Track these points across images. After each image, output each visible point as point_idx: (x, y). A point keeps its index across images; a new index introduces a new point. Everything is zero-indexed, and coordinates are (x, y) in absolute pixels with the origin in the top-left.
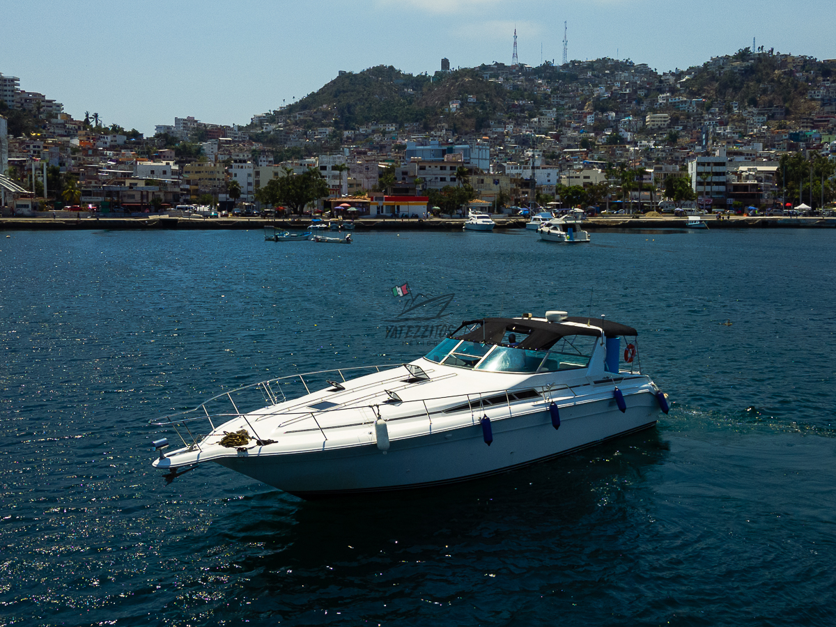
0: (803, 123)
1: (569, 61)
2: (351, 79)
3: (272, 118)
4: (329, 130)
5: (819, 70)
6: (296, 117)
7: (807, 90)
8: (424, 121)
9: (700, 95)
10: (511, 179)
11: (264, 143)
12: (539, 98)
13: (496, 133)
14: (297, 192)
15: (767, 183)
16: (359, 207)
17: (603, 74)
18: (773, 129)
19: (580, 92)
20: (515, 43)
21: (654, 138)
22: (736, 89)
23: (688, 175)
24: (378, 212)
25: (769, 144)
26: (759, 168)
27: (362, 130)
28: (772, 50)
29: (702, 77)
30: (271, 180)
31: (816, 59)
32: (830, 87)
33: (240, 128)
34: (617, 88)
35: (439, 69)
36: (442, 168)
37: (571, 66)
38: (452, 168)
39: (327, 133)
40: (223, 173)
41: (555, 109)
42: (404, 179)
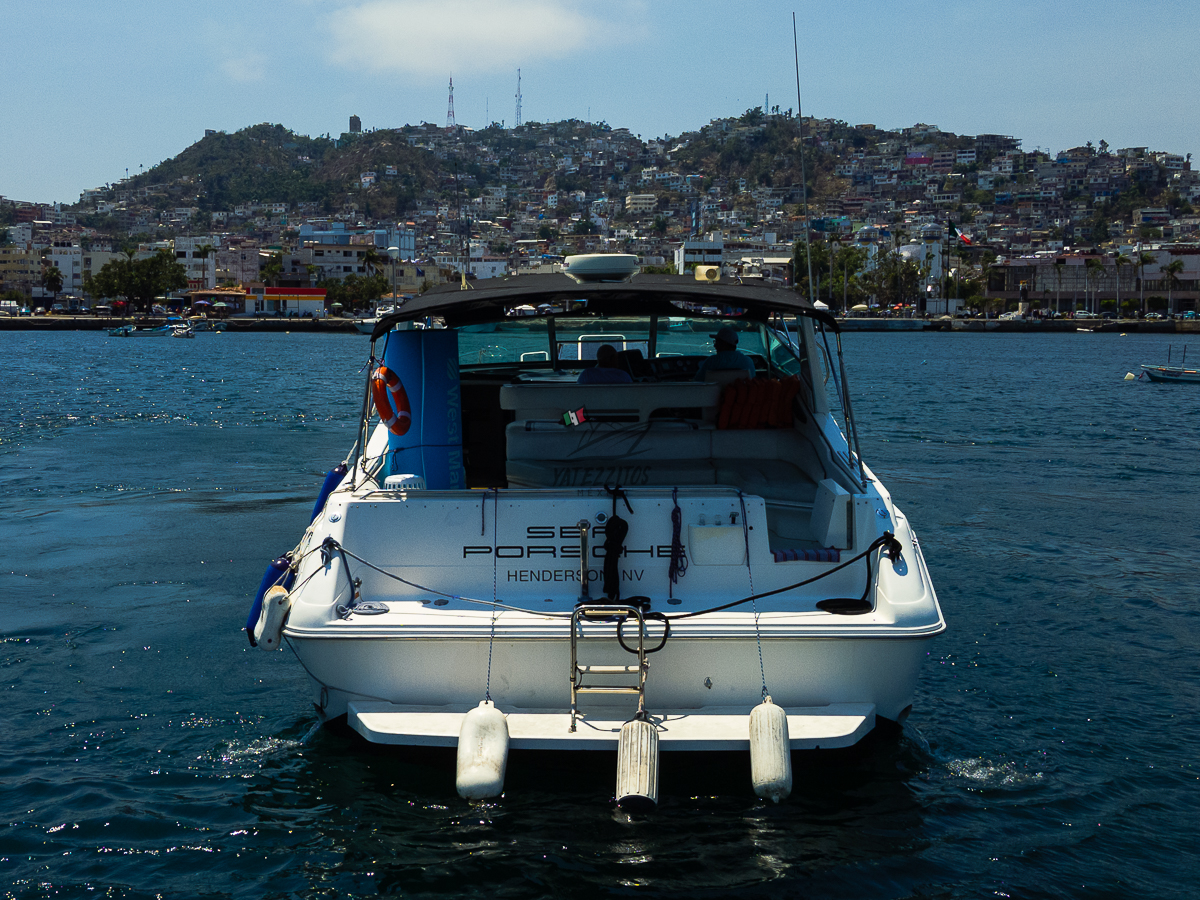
0: (829, 207)
1: (524, 123)
2: (223, 142)
3: (110, 194)
4: (192, 211)
5: (851, 138)
6: (143, 193)
7: (834, 163)
8: (325, 199)
9: (696, 170)
10: (441, 271)
11: (98, 229)
12: (483, 171)
13: (424, 217)
14: (142, 281)
15: (776, 279)
16: (230, 301)
17: (569, 142)
18: (790, 215)
19: (539, 164)
20: (451, 97)
21: (637, 226)
22: (744, 162)
23: (674, 267)
24: (257, 309)
25: (785, 234)
26: (767, 260)
27: (239, 211)
28: (790, 110)
29: (698, 147)
30: (106, 265)
31: (846, 124)
32: (864, 160)
33: (64, 207)
34: (587, 159)
35: (347, 130)
36: (346, 254)
37: (526, 130)
38: (359, 254)
39: (189, 214)
40: (39, 263)
41: (505, 187)
42: (294, 270)
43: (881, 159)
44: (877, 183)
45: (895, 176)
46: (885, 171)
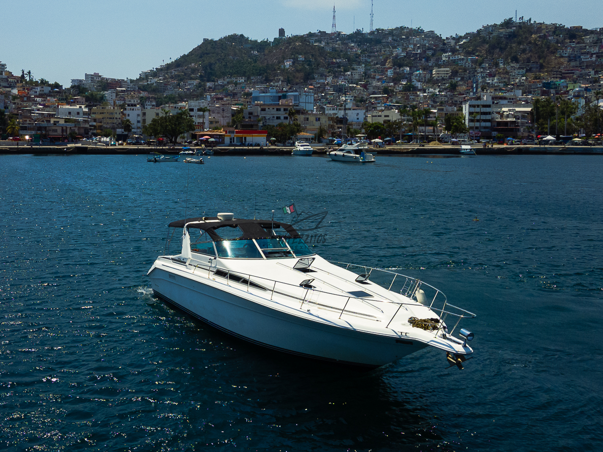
0: (554, 74)
1: (374, 29)
2: (212, 45)
3: (155, 73)
4: (196, 82)
5: (567, 34)
6: (171, 73)
7: (557, 49)
8: (266, 75)
9: (474, 54)
10: (329, 118)
11: (149, 92)
12: (352, 57)
13: (319, 83)
14: (172, 127)
15: (523, 120)
16: (217, 138)
17: (400, 39)
18: (530, 79)
19: (383, 52)
20: (334, 16)
21: (439, 86)
22: (502, 49)
23: (462, 114)
24: (231, 142)
25: (527, 91)
26: (517, 109)
27: (220, 82)
28: (530, 19)
29: (475, 41)
30: (154, 119)
31: (564, 26)
32: (575, 47)
33: (132, 81)
34: (411, 49)
35: (277, 36)
36: (278, 110)
37: (376, 33)
38: (285, 110)
39: (195, 84)
40: (120, 114)
41: (363, 65)
42: (250, 118)
43: (586, 46)
44: (583, 60)
45: (594, 56)
46: (588, 53)
